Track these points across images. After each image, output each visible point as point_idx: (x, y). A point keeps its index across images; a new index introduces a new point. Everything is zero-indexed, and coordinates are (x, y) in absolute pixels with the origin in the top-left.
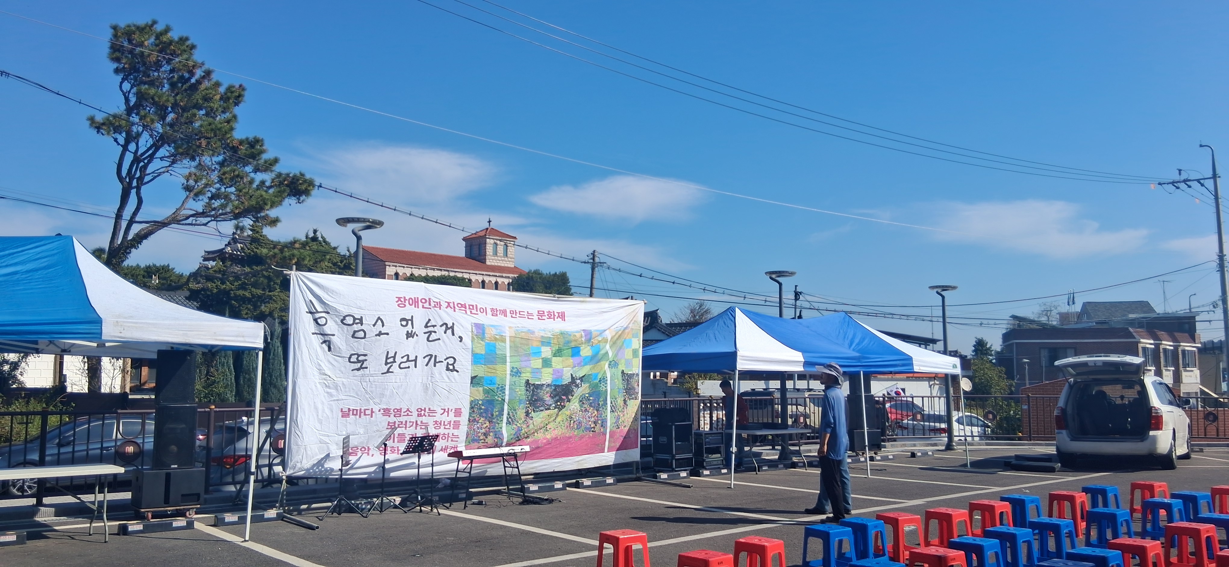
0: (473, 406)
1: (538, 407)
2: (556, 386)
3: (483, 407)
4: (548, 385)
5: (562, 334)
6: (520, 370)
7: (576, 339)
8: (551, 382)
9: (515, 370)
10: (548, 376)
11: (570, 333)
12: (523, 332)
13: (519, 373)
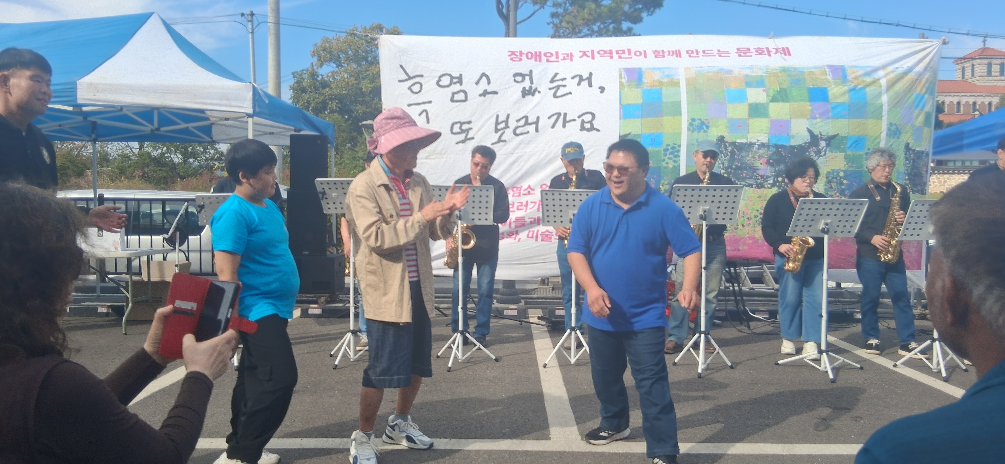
1: (743, 179)
2: (777, 146)
5: (784, 71)
6: (706, 122)
7: (814, 76)
8: (769, 140)
9: (697, 123)
10: (762, 130)
11: (800, 70)
12: (711, 72)
13: (704, 127)
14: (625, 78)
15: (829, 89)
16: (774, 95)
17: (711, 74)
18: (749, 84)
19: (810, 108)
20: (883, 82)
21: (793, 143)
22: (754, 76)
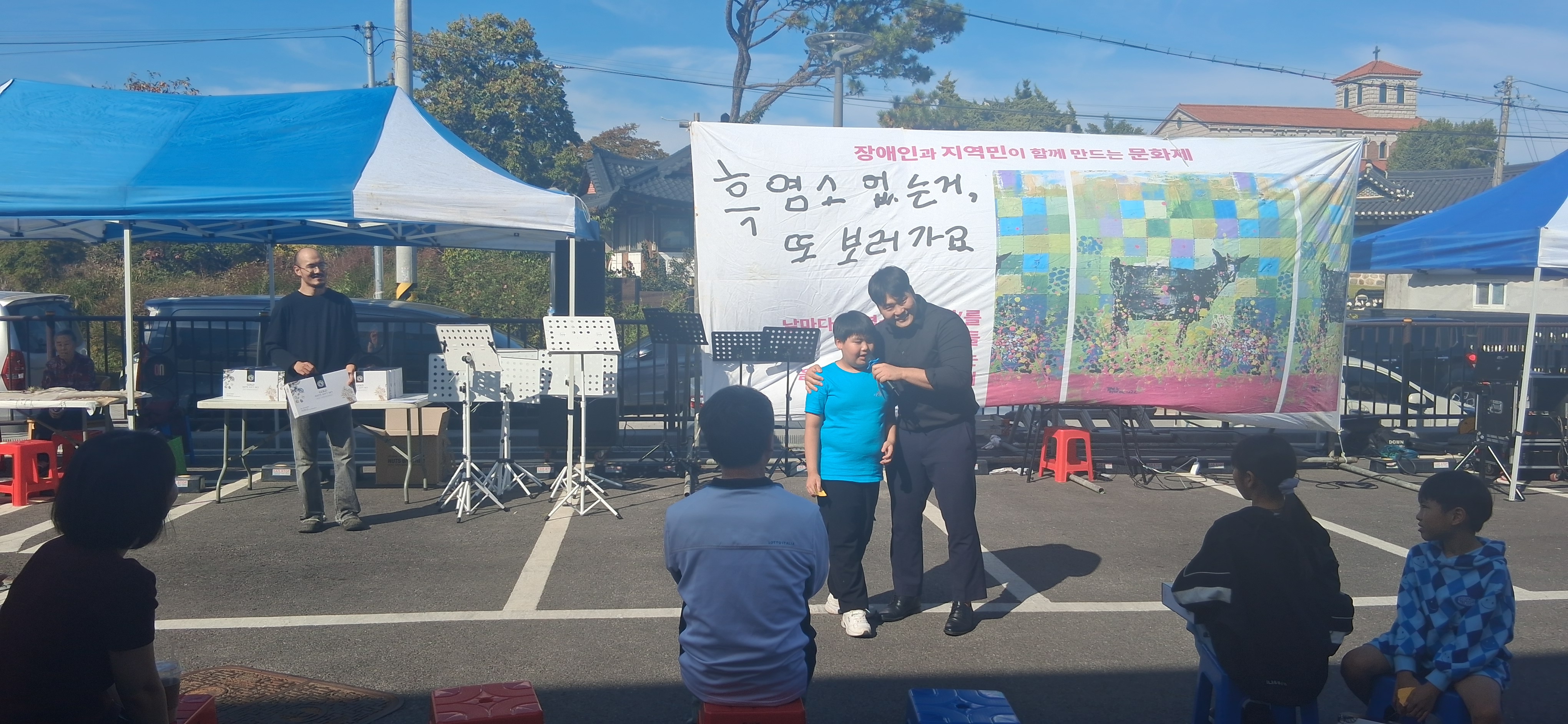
0: (1002, 306)
1: (1142, 309)
2: (1179, 271)
3: (1023, 308)
4: (1163, 270)
5: (1186, 179)
6: (1098, 241)
7: (1219, 187)
8: (1170, 264)
9: (1087, 242)
10: (1162, 251)
11: (1204, 178)
12: (1103, 178)
13: (1097, 247)
14: (1000, 184)
15: (1236, 202)
16: (1175, 209)
17: (1102, 180)
18: (1146, 196)
19: (1217, 225)
20: (1297, 193)
21: (1198, 266)
22: (1152, 185)
